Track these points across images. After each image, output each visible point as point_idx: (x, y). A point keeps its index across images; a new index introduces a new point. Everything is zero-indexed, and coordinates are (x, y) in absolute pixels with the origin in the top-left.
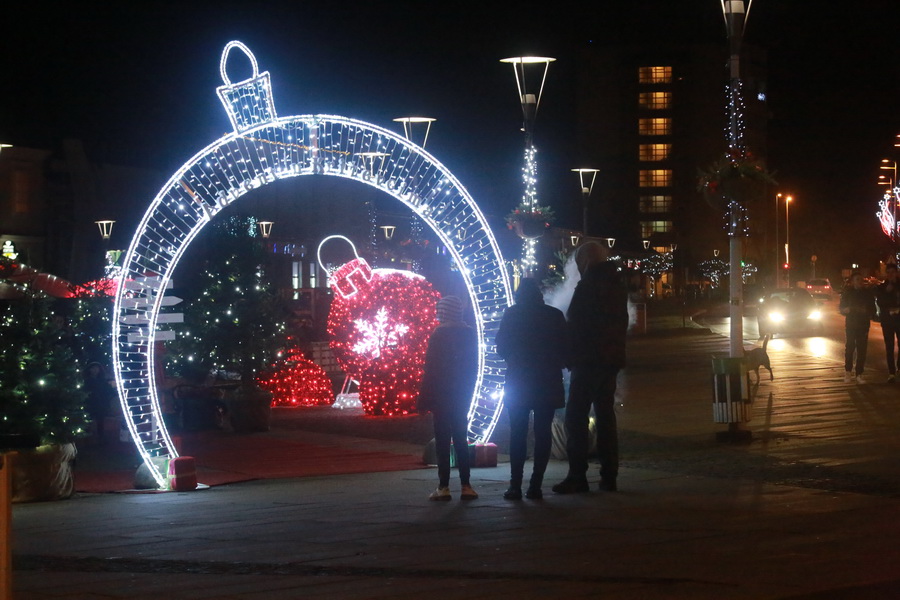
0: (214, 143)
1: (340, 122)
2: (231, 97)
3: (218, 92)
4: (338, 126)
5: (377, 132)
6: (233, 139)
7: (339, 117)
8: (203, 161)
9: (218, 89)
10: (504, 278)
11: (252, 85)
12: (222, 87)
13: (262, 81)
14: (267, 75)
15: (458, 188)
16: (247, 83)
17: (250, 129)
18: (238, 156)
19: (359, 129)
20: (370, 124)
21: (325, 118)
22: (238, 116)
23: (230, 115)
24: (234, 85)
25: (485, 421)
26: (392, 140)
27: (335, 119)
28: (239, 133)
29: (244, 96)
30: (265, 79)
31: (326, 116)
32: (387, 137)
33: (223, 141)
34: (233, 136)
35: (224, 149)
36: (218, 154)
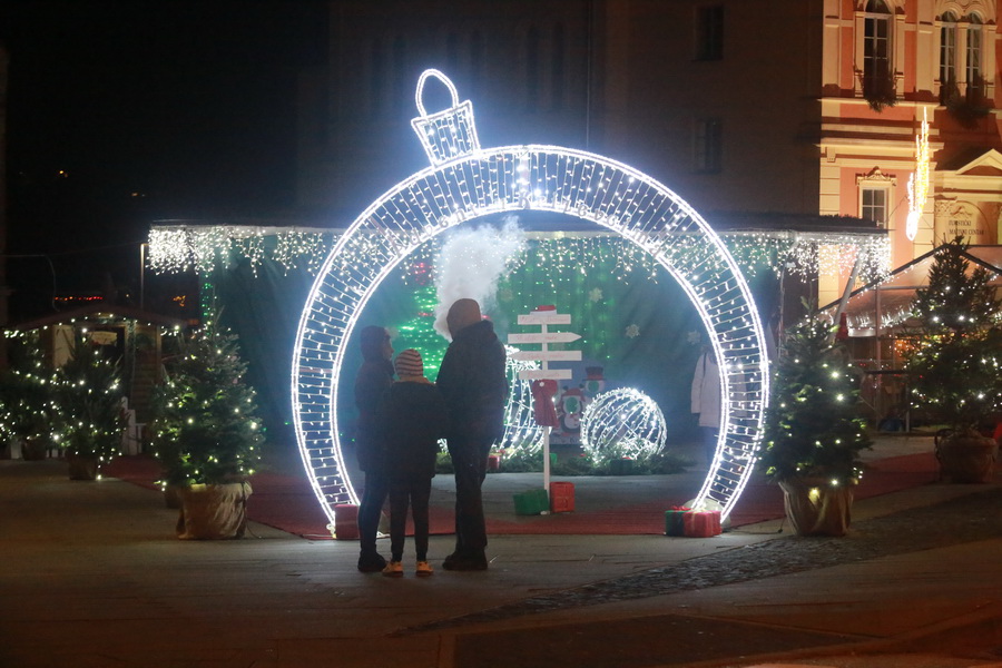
0: (410, 178)
1: (556, 153)
2: (427, 128)
3: (412, 124)
4: (553, 158)
5: (600, 162)
6: (432, 173)
7: (554, 147)
8: (397, 196)
9: (412, 121)
10: (755, 325)
11: (451, 115)
12: (417, 119)
13: (463, 110)
14: (467, 105)
15: (698, 223)
16: (446, 114)
17: (448, 162)
18: (437, 191)
19: (578, 159)
20: (592, 154)
21: (536, 149)
22: (434, 148)
23: (426, 148)
24: (432, 116)
25: (729, 486)
26: (617, 171)
27: (549, 149)
28: (436, 166)
29: (442, 127)
30: (465, 108)
31: (539, 146)
32: (613, 168)
33: (420, 175)
34: (430, 171)
35: (421, 183)
36: (415, 190)
